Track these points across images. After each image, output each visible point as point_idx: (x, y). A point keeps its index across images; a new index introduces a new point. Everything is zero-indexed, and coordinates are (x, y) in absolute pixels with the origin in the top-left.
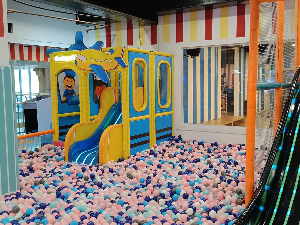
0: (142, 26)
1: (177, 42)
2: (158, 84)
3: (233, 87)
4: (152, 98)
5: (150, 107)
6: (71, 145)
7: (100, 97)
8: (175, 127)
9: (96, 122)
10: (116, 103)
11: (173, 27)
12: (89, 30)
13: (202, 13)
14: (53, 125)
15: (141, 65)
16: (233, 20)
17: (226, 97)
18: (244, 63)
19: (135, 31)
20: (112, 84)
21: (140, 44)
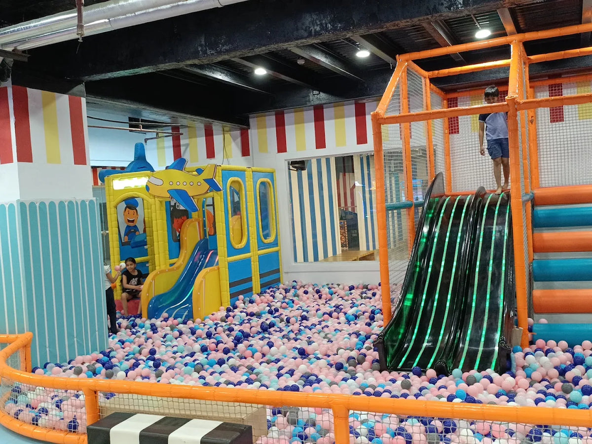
0: (227, 131)
1: (279, 152)
2: (259, 210)
3: (353, 209)
4: (253, 230)
5: (251, 241)
6: (150, 300)
7: (180, 232)
8: (284, 268)
9: (178, 268)
10: (201, 240)
11: (272, 132)
12: (149, 139)
13: (311, 114)
15: (237, 187)
16: (351, 123)
17: (346, 225)
19: (218, 139)
20: (194, 215)
21: (226, 156)
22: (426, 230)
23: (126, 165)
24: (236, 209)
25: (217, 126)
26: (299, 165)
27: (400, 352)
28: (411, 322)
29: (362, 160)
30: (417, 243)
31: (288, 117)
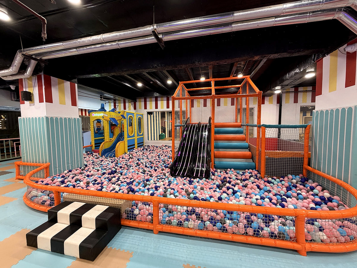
0: (130, 102)
1: (144, 109)
2: (138, 125)
3: (165, 127)
4: (136, 131)
5: (135, 134)
6: (102, 150)
7: (113, 130)
8: (145, 142)
9: (112, 141)
10: (120, 133)
11: (143, 104)
12: (107, 103)
13: (154, 99)
14: (92, 143)
15: (131, 118)
16: (165, 102)
18: (169, 117)
19: (127, 104)
20: (119, 125)
21: (129, 109)
22: (185, 133)
23: (97, 110)
24: (131, 125)
25: (127, 100)
26: (150, 113)
27: (176, 170)
28: (180, 161)
29: (167, 113)
30: (182, 136)
31: (148, 100)
